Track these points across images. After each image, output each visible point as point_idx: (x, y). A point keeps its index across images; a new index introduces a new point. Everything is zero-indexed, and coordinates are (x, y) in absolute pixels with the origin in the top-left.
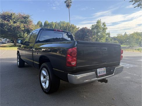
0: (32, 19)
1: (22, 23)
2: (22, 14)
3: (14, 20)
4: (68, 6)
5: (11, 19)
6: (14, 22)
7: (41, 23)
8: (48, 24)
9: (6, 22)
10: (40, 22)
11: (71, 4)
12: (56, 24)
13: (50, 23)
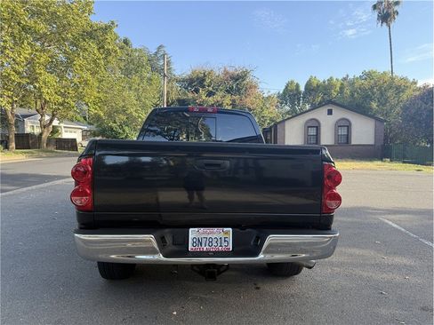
0: (255, 79)
1: (229, 93)
2: (231, 71)
3: (210, 89)
4: (386, 17)
5: (203, 87)
6: (210, 94)
7: (297, 86)
8: (318, 86)
9: (190, 95)
10: (292, 82)
11: (396, 8)
12: (342, 84)
13: (324, 82)
